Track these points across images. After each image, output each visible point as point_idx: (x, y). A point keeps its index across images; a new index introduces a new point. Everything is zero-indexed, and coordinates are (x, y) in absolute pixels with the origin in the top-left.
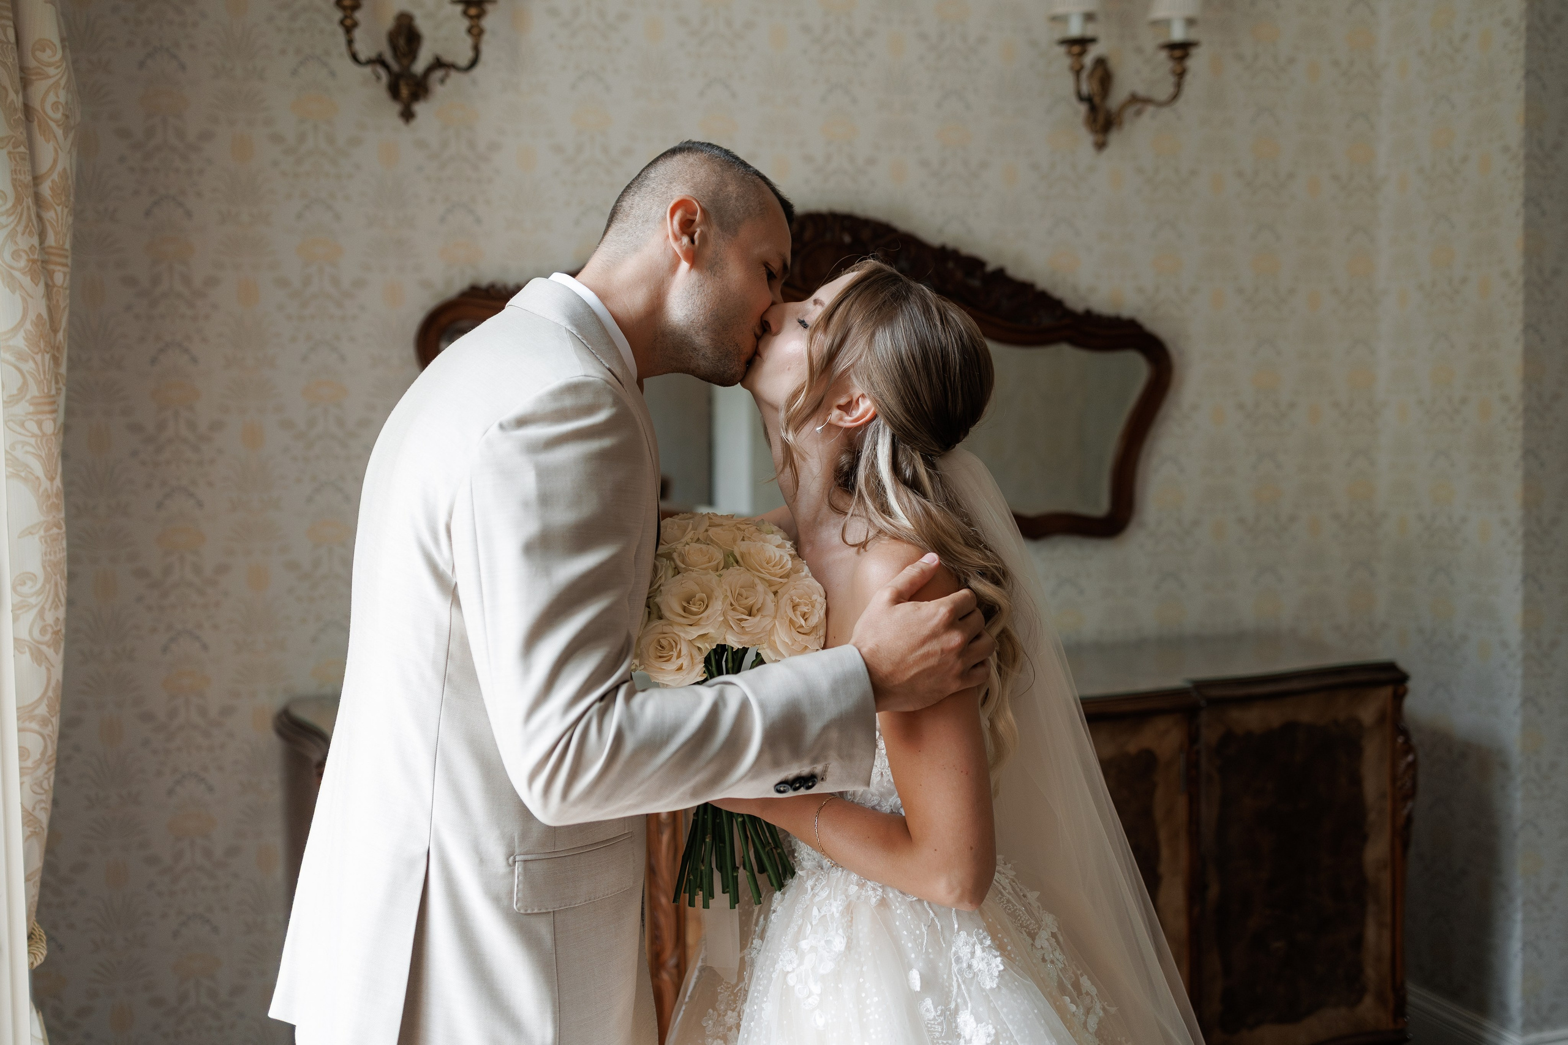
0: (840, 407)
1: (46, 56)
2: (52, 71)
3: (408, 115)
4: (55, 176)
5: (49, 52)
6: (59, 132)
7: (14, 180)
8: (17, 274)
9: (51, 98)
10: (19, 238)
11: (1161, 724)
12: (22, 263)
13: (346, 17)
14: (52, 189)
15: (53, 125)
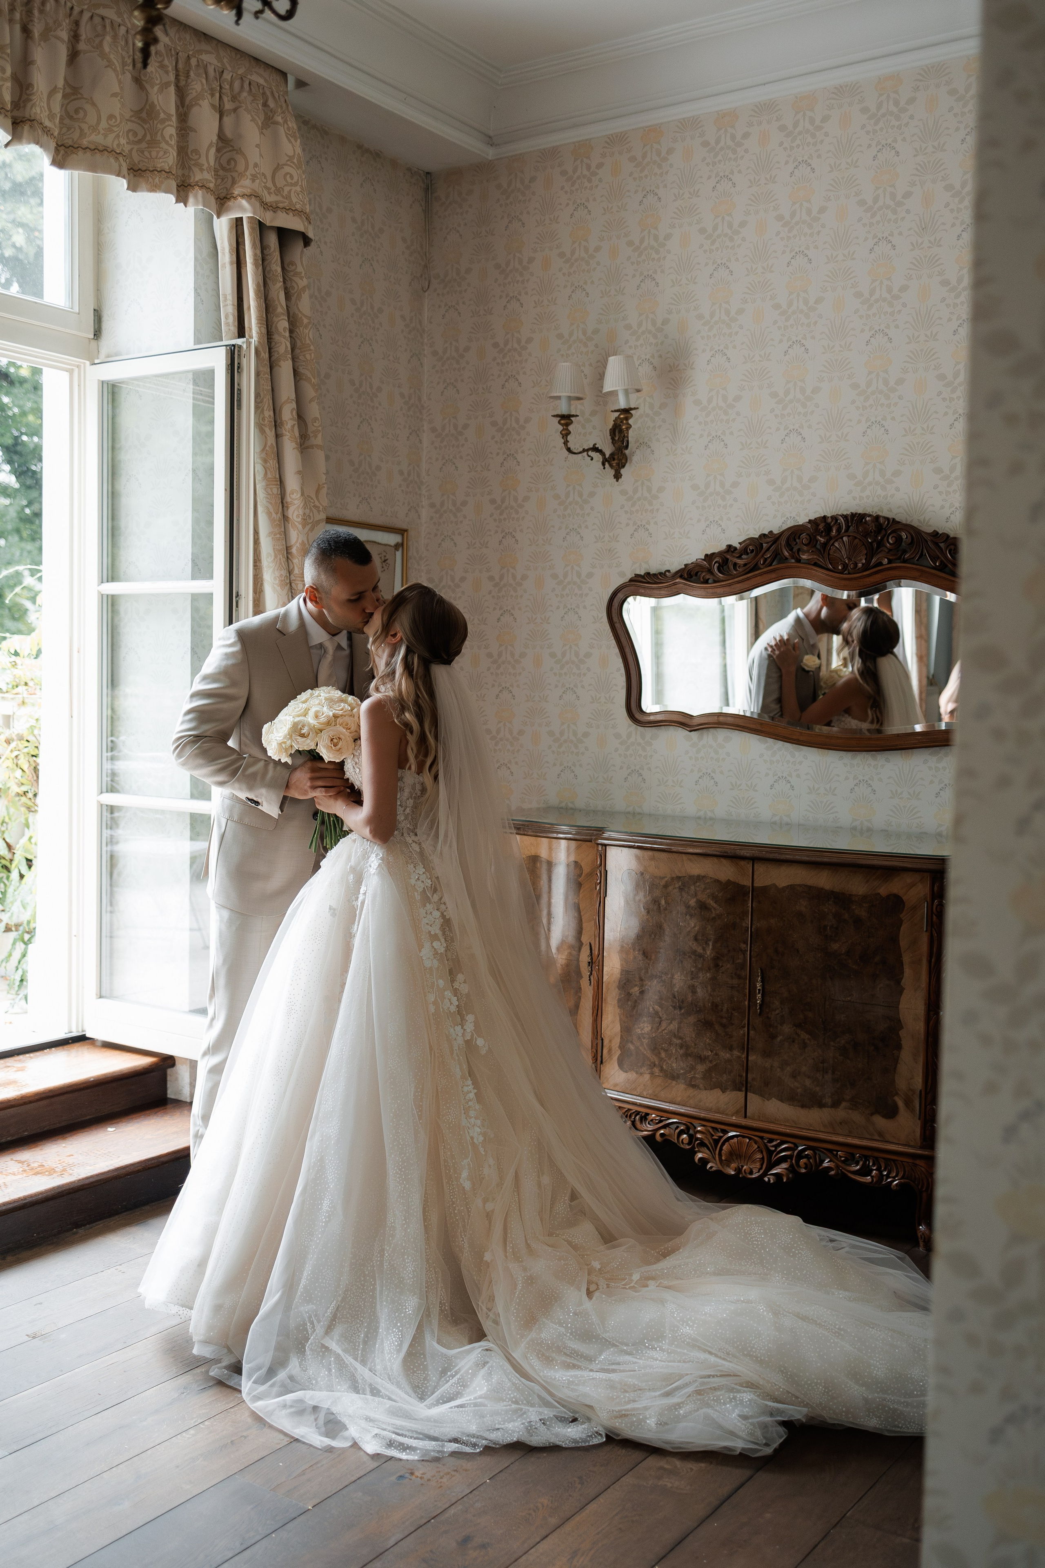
0: (392, 635)
1: (294, 496)
2: (296, 502)
3: (618, 476)
4: (298, 545)
5: (295, 494)
6: (300, 527)
7: (274, 549)
8: (275, 586)
9: (296, 513)
10: (276, 572)
11: (909, 878)
12: (277, 582)
13: (563, 430)
14: (297, 550)
15: (296, 524)
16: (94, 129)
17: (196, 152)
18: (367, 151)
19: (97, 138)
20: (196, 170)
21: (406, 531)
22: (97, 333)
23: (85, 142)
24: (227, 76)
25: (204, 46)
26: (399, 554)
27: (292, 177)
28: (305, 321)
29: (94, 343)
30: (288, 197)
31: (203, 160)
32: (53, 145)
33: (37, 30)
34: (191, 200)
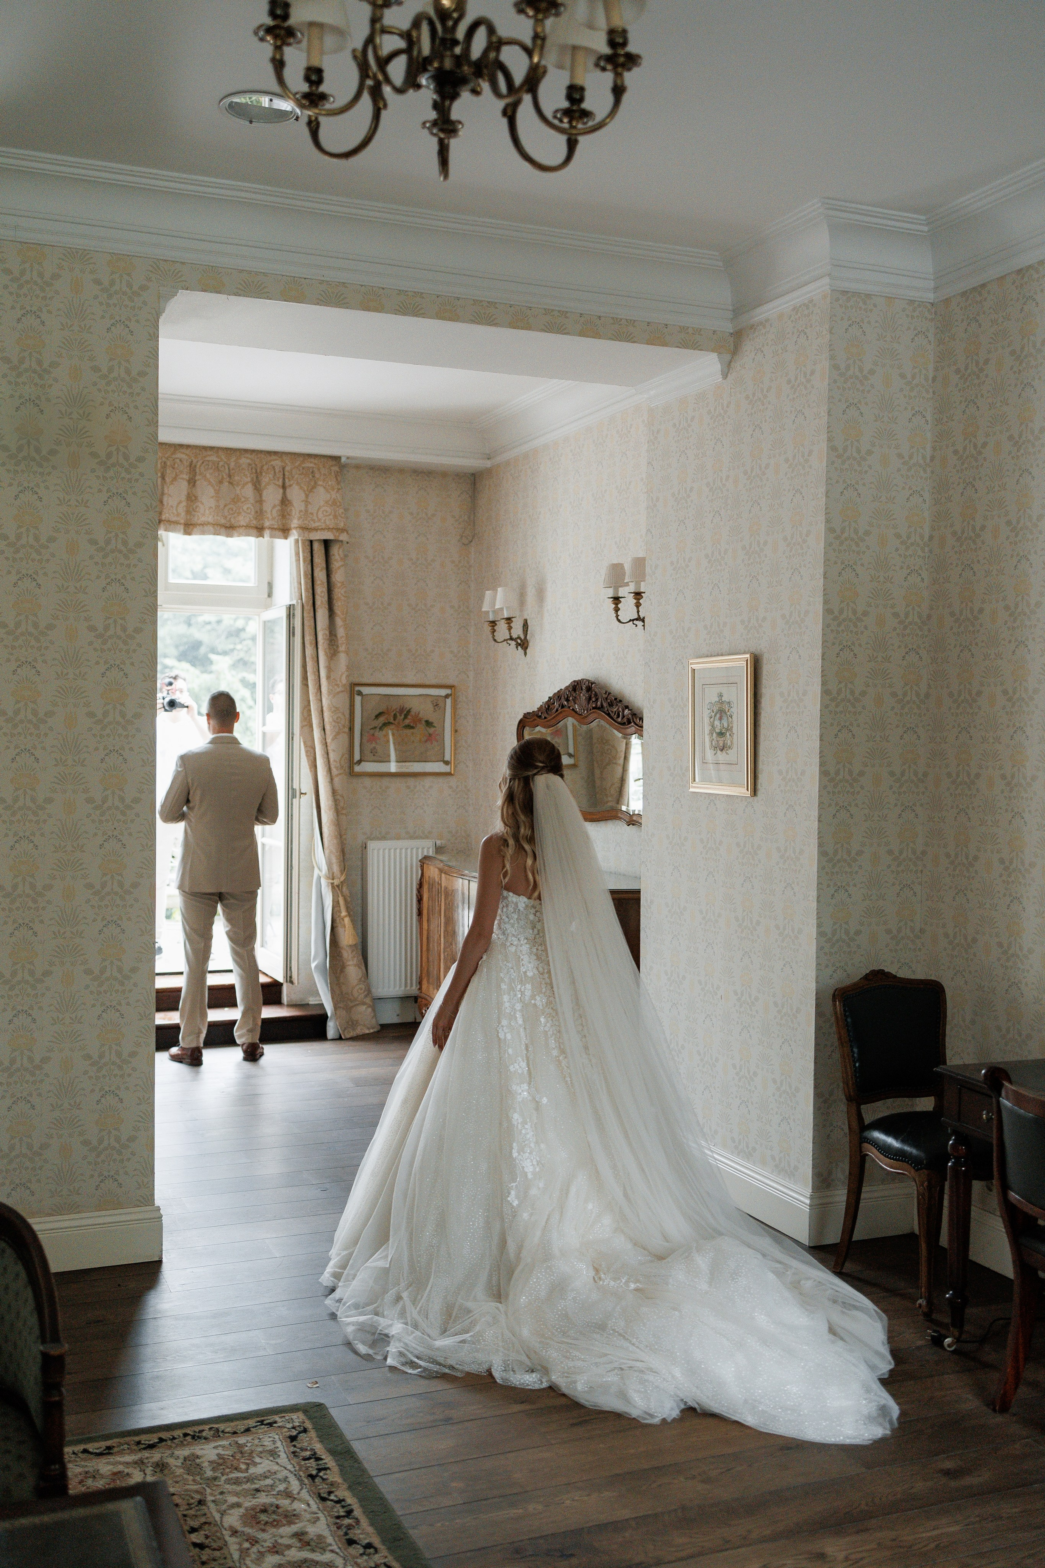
13: (492, 629)
16: (203, 515)
17: (266, 512)
18: (422, 472)
19: (203, 519)
20: (266, 520)
21: (453, 686)
22: (270, 595)
23: (199, 522)
24: (288, 468)
25: (274, 457)
26: (449, 701)
27: (327, 512)
28: (339, 585)
29: (269, 599)
30: (325, 522)
31: (269, 515)
32: (182, 527)
33: (168, 480)
34: (265, 536)
